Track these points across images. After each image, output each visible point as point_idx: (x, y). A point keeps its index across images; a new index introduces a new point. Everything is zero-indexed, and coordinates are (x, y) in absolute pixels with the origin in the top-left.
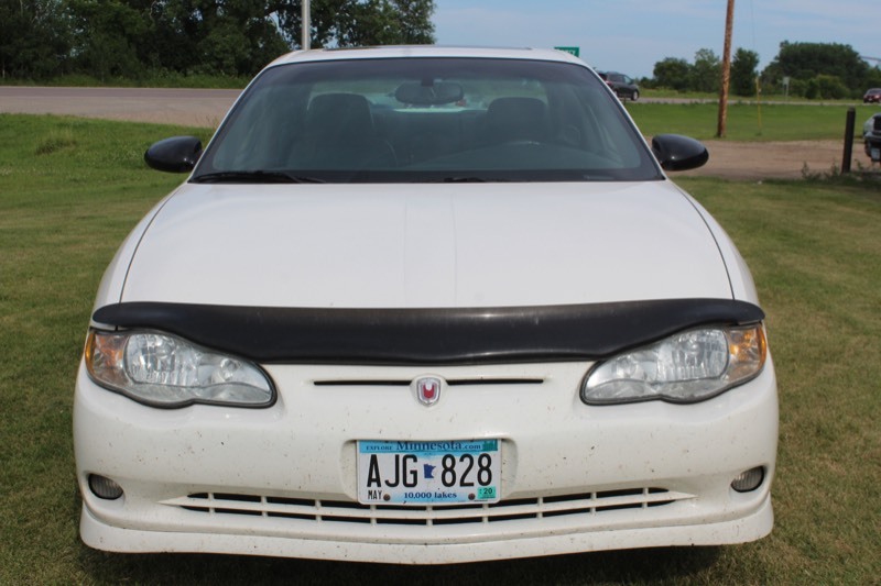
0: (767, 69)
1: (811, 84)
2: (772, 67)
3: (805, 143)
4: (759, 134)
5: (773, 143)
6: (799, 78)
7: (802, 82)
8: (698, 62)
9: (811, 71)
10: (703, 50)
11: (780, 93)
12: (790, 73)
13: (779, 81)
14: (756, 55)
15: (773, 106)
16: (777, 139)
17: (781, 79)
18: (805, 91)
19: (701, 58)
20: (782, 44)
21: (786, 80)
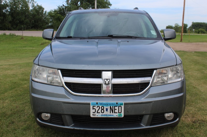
0: (189, 28)
1: (199, 31)
2: (190, 27)
3: (200, 43)
4: (189, 41)
5: (193, 43)
6: (196, 29)
7: (197, 30)
8: (175, 26)
9: (198, 28)
10: (176, 24)
11: (192, 32)
12: (194, 28)
13: (192, 30)
14: (187, 25)
15: (191, 35)
16: (194, 42)
17: (192, 29)
18: (197, 32)
19: (176, 25)
20: (192, 23)
21: (194, 30)
